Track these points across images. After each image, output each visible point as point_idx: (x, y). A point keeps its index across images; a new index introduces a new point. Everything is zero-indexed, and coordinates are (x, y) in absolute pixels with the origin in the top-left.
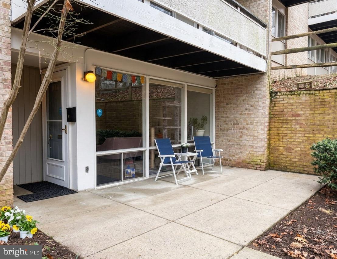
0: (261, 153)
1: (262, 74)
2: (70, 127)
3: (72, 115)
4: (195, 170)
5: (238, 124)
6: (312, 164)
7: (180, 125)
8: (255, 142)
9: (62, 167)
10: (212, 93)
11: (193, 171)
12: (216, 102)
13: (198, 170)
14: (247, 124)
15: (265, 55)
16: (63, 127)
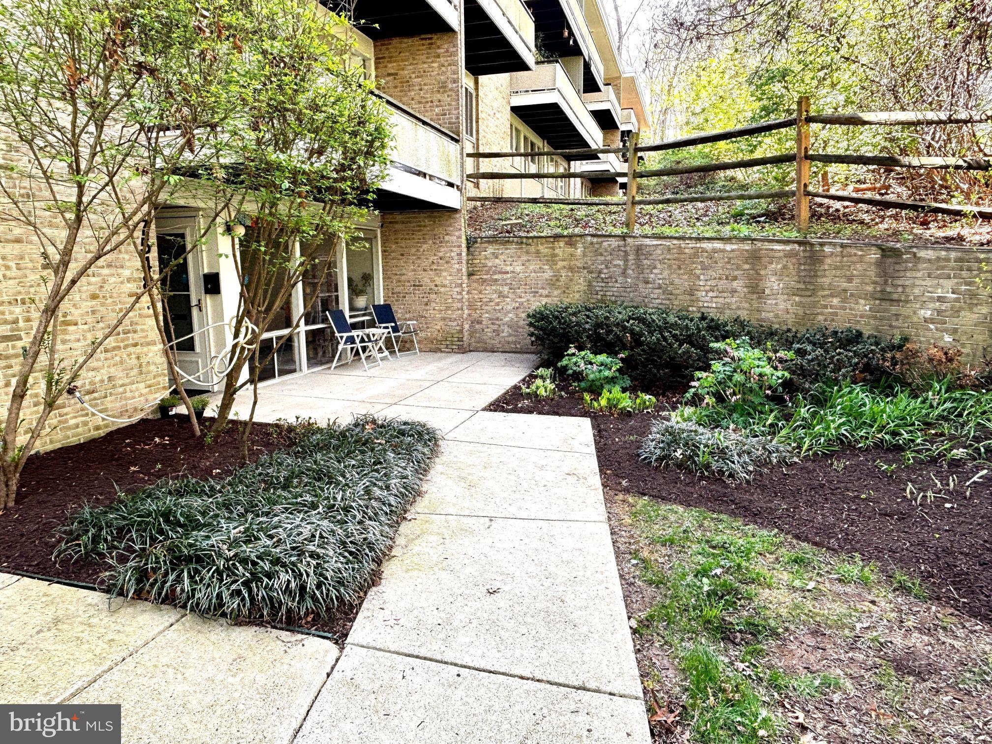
0: (458, 328)
1: (454, 211)
2: (209, 301)
3: (212, 284)
4: (386, 353)
5: (421, 286)
6: (529, 335)
7: (337, 291)
8: (450, 312)
9: (197, 362)
10: (376, 237)
11: (384, 354)
12: (384, 251)
13: (390, 353)
14: (436, 286)
15: (459, 184)
16: (194, 302)
